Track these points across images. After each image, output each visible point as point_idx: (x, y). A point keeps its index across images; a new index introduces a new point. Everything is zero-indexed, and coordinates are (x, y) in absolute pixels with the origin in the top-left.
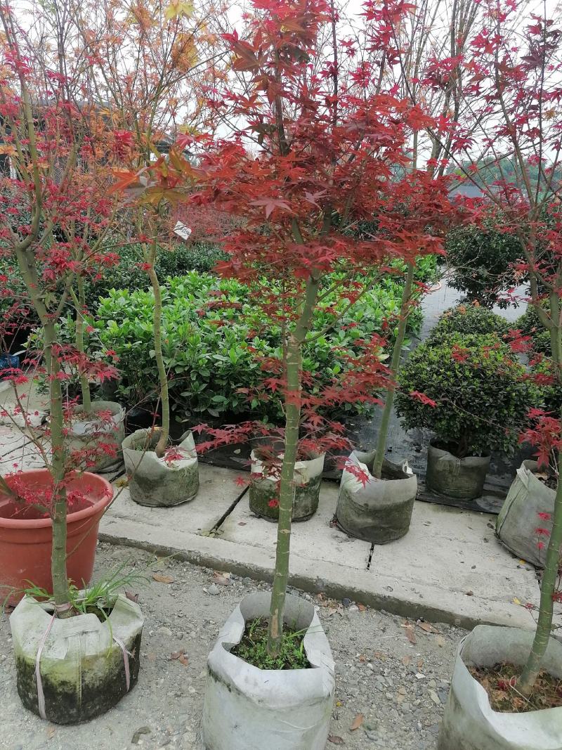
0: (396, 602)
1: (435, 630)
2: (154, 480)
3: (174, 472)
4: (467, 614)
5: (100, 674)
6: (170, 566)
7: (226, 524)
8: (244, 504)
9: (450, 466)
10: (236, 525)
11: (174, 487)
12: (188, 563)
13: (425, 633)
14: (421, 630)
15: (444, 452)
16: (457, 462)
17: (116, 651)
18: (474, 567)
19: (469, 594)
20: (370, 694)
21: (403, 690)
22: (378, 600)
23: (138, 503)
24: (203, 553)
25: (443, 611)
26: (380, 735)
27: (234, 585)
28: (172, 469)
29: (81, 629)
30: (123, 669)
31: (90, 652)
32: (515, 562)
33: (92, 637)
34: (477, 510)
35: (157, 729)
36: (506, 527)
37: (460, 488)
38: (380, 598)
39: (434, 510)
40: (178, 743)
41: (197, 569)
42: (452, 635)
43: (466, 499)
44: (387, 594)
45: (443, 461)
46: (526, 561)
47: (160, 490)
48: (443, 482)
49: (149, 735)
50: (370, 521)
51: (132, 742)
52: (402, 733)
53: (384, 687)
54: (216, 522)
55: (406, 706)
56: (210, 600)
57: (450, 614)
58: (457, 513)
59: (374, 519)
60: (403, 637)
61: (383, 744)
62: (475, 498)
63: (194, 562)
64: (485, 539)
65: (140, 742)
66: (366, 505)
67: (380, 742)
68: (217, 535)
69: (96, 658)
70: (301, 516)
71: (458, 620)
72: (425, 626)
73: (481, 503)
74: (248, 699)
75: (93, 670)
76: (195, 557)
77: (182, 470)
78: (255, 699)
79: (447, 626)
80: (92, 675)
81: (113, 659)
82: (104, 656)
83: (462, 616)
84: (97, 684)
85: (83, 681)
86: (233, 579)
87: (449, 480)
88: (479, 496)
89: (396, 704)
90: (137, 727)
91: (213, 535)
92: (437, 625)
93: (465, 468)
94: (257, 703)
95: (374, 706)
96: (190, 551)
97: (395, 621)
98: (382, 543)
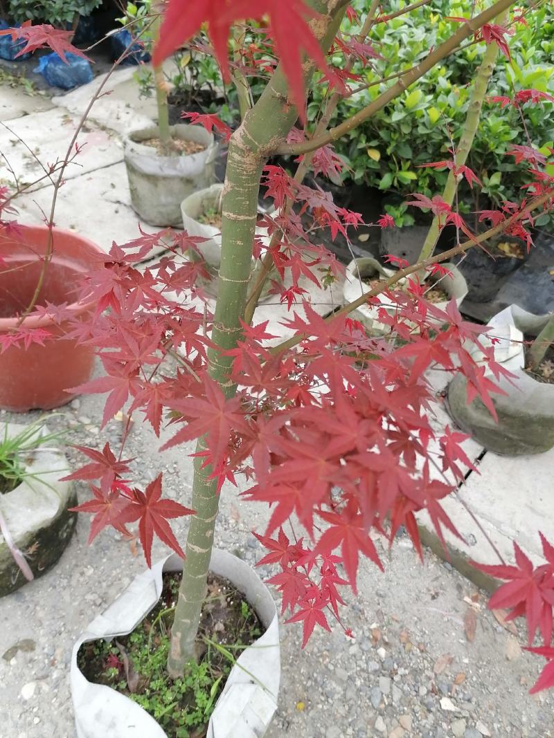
1: (514, 628)
14: (491, 618)
21: (408, 720)
30: (15, 565)
38: (450, 549)
40: (56, 683)
49: (29, 655)
50: (491, 422)
51: (3, 658)
59: (498, 422)
60: (458, 620)
72: (502, 615)
90: (20, 637)
97: (459, 587)
98: (501, 453)
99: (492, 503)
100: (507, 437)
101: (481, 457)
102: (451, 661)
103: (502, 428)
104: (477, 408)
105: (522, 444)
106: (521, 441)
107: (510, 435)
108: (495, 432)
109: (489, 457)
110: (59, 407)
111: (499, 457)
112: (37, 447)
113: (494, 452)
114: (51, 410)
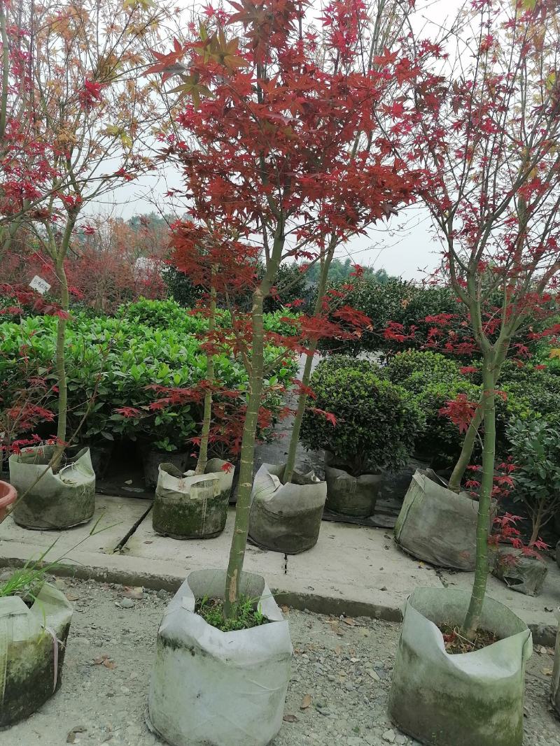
0: (319, 600)
1: (358, 624)
2: (47, 498)
3: (71, 488)
4: (386, 605)
5: (28, 666)
6: (72, 584)
7: (129, 543)
8: (147, 525)
9: (347, 484)
10: (142, 543)
11: (70, 507)
12: (93, 580)
13: (349, 626)
14: (345, 625)
15: (341, 472)
16: (353, 480)
17: (47, 638)
18: (382, 569)
19: (382, 590)
20: (312, 679)
21: (343, 672)
22: (301, 599)
23: (24, 527)
24: (111, 569)
25: (364, 604)
26: (332, 710)
27: (149, 598)
28: (68, 485)
29: (7, 611)
30: (52, 661)
31: (19, 638)
32: (416, 564)
33: (19, 621)
34: (374, 526)
35: (94, 727)
36: (405, 531)
37: (356, 506)
38: (303, 597)
39: (335, 527)
40: (122, 738)
41: (104, 587)
42: (375, 626)
43: (362, 517)
44: (310, 592)
45: (341, 479)
46: (426, 562)
47: (54, 510)
48: (341, 501)
49: (86, 734)
50: (283, 529)
51: (68, 742)
52: (352, 707)
53: (323, 671)
54: (119, 542)
55: (349, 685)
56: (124, 612)
57: (371, 606)
58: (356, 528)
59: (287, 527)
60: (329, 632)
61: (336, 717)
62: (370, 516)
63: (100, 579)
64: (386, 547)
65: (76, 741)
66: (281, 512)
67: (332, 716)
68: (122, 552)
69: (24, 644)
70: (211, 532)
71: (378, 612)
72: (349, 620)
73: (375, 519)
74: (215, 659)
75: (20, 659)
76: (101, 574)
77: (81, 487)
78: (223, 659)
79: (369, 618)
80: (19, 666)
81: (43, 648)
82: (34, 643)
83: (383, 608)
84: (24, 677)
85: (8, 673)
86: (147, 592)
87: (347, 498)
88: (372, 515)
89: (339, 684)
90: (70, 728)
91: (119, 552)
92: (358, 619)
93: (360, 486)
94: (225, 662)
95: (318, 687)
96: (95, 568)
97: (319, 619)
98: (295, 551)
100: (296, 536)
101: (286, 558)
102: (341, 648)
103: (289, 531)
104: (273, 525)
106: (302, 536)
108: (288, 536)
113: (292, 553)
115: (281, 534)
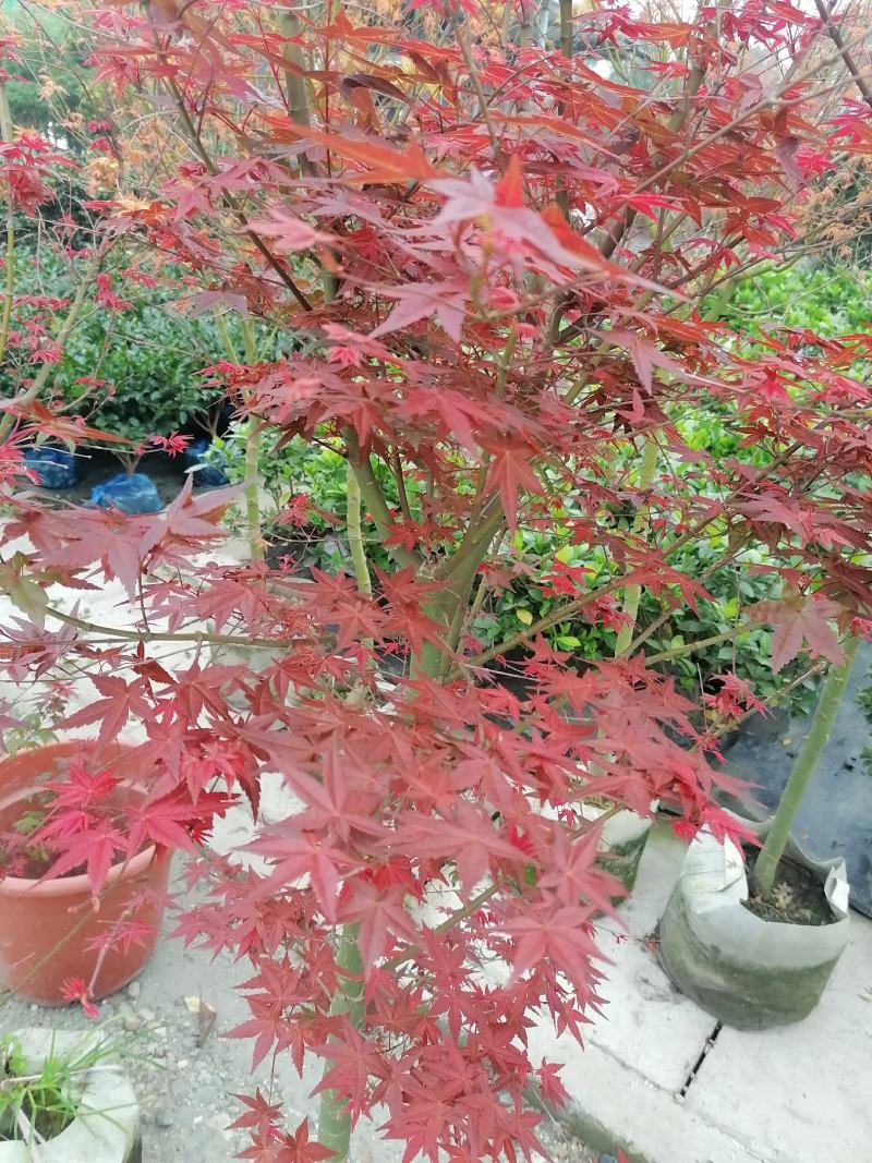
50: (718, 980)
59: (727, 980)
66: (715, 948)
98: (741, 1027)
99: (736, 1107)
100: (747, 1003)
101: (714, 1036)
103: (733, 988)
104: (697, 961)
105: (767, 1011)
106: (764, 1006)
107: (748, 999)
108: (725, 996)
109: (727, 1034)
110: (111, 996)
111: (740, 1034)
112: (91, 1065)
113: (732, 1025)
114: (101, 1001)
115: (711, 987)
